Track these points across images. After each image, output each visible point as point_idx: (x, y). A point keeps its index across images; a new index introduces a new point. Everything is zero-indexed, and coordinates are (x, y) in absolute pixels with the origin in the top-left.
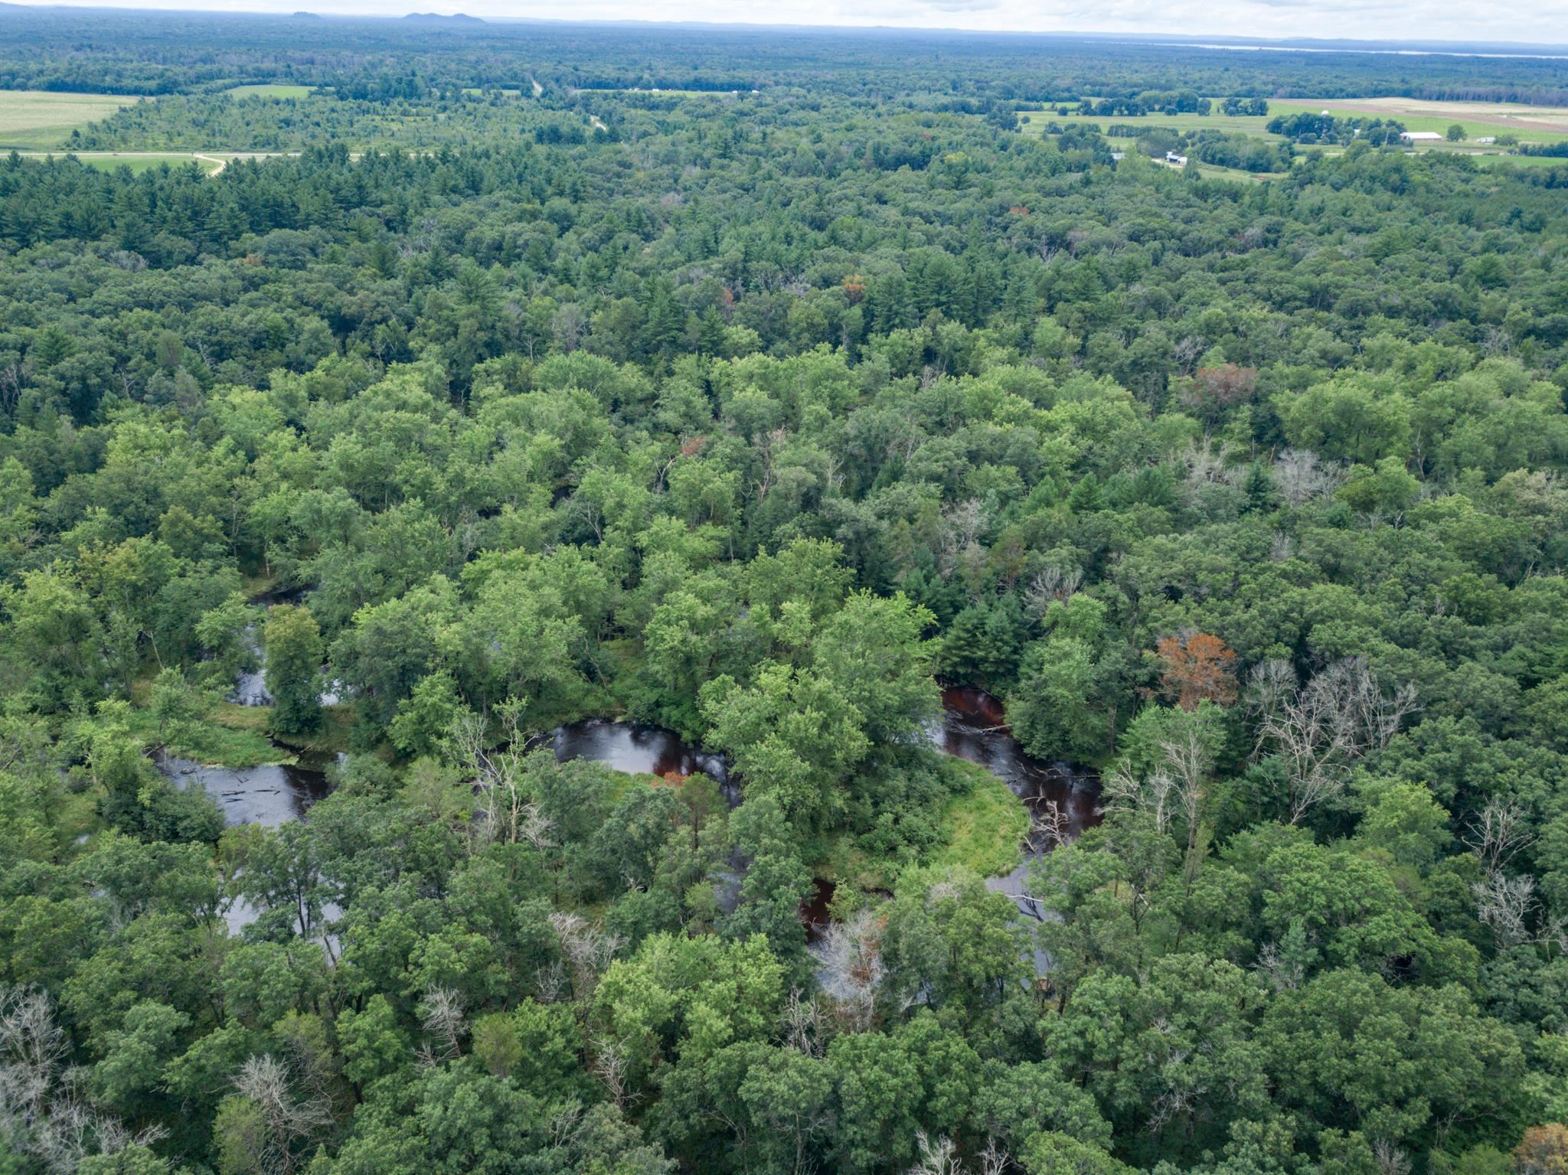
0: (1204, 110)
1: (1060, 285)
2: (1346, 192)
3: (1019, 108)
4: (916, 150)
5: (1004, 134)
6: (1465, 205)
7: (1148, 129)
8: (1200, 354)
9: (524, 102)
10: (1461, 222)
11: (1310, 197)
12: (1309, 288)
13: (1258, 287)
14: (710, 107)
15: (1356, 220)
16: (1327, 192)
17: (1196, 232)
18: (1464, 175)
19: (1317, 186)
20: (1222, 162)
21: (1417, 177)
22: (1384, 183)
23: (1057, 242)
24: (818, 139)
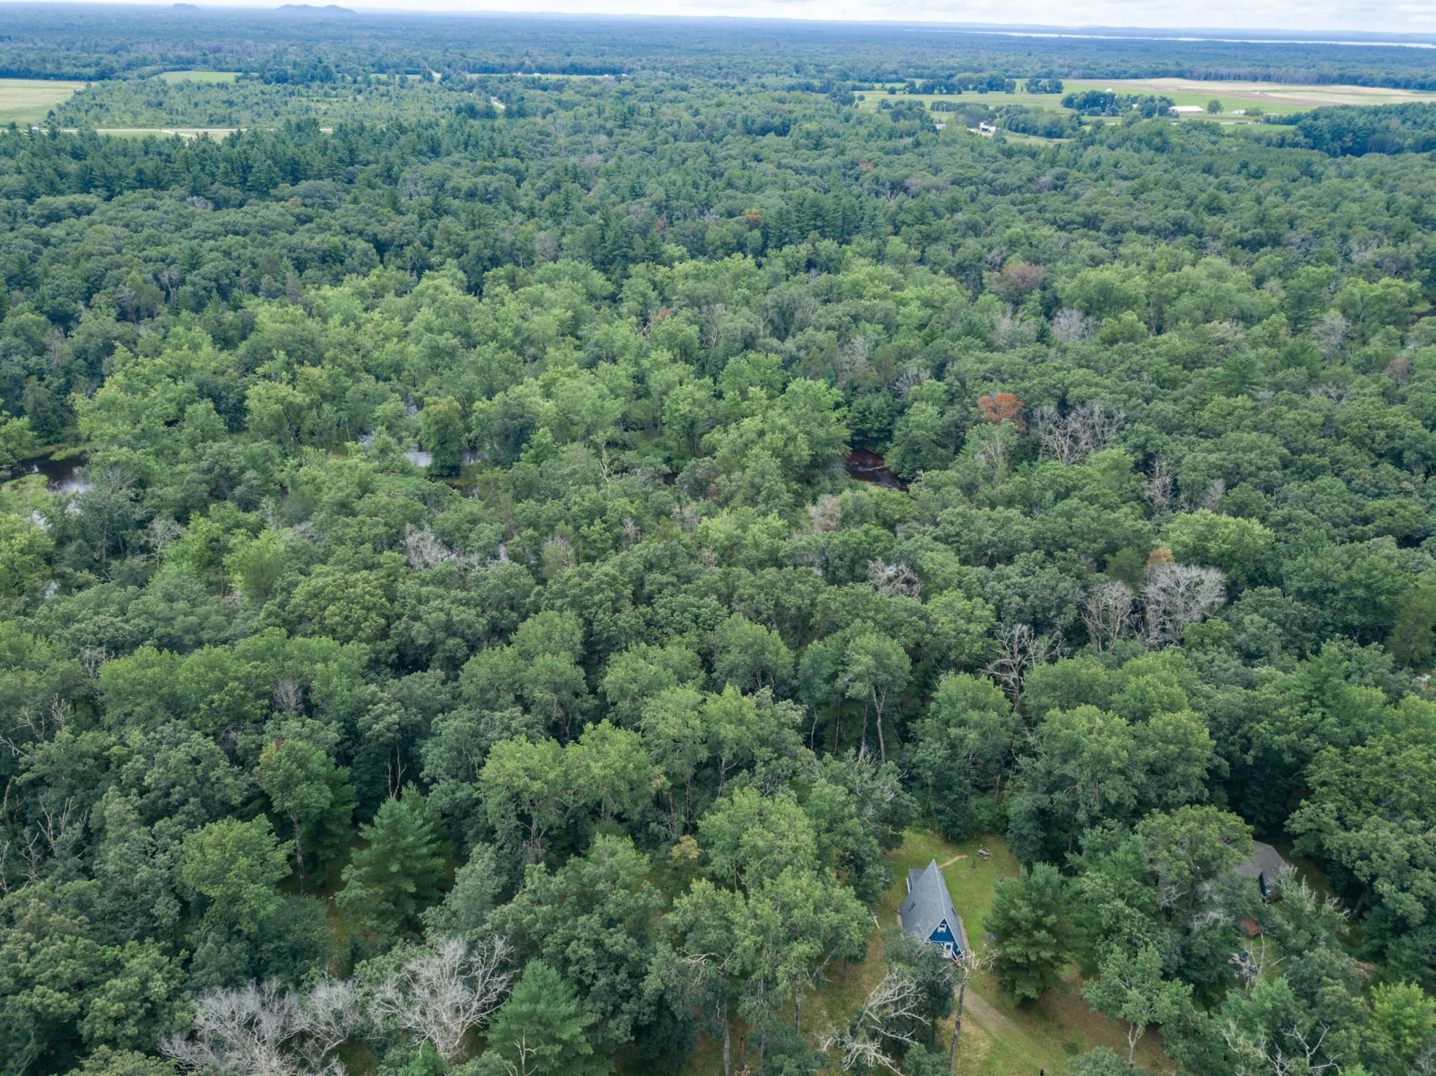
0: (1010, 89)
1: (902, 216)
2: (1119, 152)
3: (855, 88)
4: (777, 121)
5: (846, 109)
6: (1208, 159)
7: (964, 105)
8: (1004, 259)
9: (427, 84)
10: (1204, 171)
11: (1091, 154)
12: (1084, 215)
13: (1047, 215)
14: (595, 89)
15: (1124, 170)
16: (1104, 152)
17: (1003, 179)
18: (1213, 138)
19: (1097, 147)
20: (1024, 131)
21: (1174, 139)
22: (1149, 145)
23: (898, 187)
24: (696, 113)
